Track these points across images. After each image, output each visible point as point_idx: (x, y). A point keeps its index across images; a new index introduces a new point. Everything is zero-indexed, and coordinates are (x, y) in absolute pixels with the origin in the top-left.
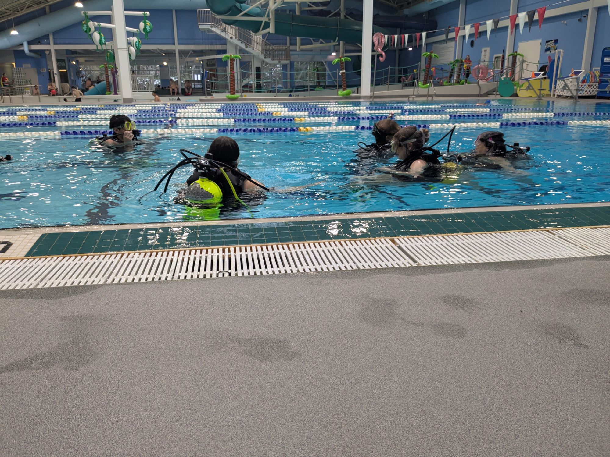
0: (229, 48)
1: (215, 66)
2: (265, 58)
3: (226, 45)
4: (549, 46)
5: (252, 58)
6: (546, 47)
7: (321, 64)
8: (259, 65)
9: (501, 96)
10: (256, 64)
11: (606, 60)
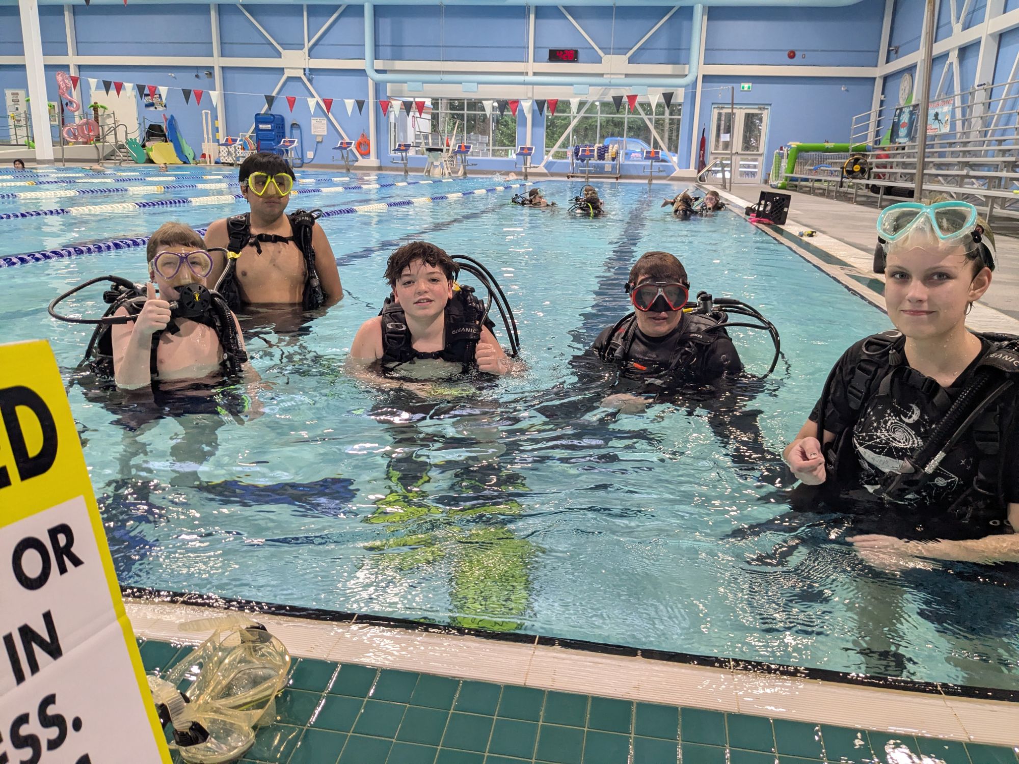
6: (144, 102)
11: (262, 126)
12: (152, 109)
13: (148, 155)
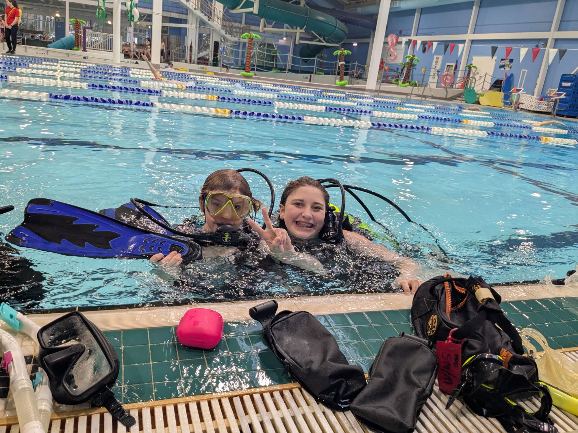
0: (190, 18)
1: (167, 33)
2: (226, 34)
3: (187, 15)
4: (504, 64)
5: (212, 31)
6: (500, 64)
7: (270, 45)
8: (218, 40)
9: (466, 102)
10: (215, 38)
11: (564, 84)
12: (502, 69)
13: (478, 98)
